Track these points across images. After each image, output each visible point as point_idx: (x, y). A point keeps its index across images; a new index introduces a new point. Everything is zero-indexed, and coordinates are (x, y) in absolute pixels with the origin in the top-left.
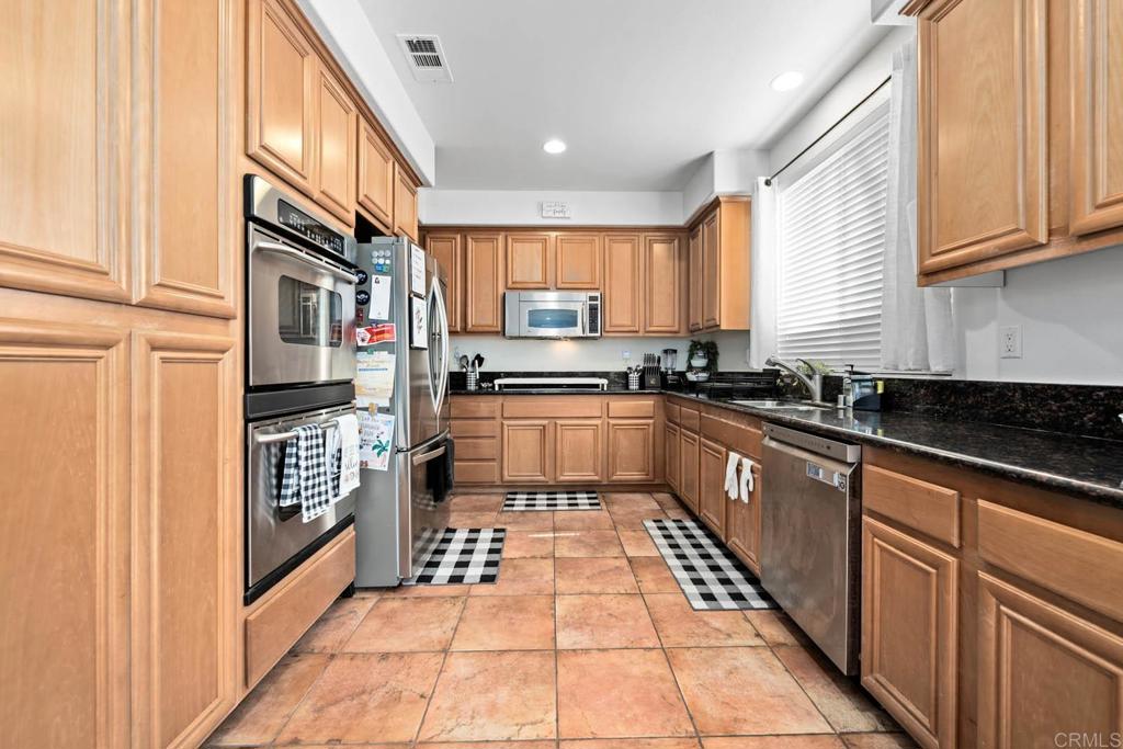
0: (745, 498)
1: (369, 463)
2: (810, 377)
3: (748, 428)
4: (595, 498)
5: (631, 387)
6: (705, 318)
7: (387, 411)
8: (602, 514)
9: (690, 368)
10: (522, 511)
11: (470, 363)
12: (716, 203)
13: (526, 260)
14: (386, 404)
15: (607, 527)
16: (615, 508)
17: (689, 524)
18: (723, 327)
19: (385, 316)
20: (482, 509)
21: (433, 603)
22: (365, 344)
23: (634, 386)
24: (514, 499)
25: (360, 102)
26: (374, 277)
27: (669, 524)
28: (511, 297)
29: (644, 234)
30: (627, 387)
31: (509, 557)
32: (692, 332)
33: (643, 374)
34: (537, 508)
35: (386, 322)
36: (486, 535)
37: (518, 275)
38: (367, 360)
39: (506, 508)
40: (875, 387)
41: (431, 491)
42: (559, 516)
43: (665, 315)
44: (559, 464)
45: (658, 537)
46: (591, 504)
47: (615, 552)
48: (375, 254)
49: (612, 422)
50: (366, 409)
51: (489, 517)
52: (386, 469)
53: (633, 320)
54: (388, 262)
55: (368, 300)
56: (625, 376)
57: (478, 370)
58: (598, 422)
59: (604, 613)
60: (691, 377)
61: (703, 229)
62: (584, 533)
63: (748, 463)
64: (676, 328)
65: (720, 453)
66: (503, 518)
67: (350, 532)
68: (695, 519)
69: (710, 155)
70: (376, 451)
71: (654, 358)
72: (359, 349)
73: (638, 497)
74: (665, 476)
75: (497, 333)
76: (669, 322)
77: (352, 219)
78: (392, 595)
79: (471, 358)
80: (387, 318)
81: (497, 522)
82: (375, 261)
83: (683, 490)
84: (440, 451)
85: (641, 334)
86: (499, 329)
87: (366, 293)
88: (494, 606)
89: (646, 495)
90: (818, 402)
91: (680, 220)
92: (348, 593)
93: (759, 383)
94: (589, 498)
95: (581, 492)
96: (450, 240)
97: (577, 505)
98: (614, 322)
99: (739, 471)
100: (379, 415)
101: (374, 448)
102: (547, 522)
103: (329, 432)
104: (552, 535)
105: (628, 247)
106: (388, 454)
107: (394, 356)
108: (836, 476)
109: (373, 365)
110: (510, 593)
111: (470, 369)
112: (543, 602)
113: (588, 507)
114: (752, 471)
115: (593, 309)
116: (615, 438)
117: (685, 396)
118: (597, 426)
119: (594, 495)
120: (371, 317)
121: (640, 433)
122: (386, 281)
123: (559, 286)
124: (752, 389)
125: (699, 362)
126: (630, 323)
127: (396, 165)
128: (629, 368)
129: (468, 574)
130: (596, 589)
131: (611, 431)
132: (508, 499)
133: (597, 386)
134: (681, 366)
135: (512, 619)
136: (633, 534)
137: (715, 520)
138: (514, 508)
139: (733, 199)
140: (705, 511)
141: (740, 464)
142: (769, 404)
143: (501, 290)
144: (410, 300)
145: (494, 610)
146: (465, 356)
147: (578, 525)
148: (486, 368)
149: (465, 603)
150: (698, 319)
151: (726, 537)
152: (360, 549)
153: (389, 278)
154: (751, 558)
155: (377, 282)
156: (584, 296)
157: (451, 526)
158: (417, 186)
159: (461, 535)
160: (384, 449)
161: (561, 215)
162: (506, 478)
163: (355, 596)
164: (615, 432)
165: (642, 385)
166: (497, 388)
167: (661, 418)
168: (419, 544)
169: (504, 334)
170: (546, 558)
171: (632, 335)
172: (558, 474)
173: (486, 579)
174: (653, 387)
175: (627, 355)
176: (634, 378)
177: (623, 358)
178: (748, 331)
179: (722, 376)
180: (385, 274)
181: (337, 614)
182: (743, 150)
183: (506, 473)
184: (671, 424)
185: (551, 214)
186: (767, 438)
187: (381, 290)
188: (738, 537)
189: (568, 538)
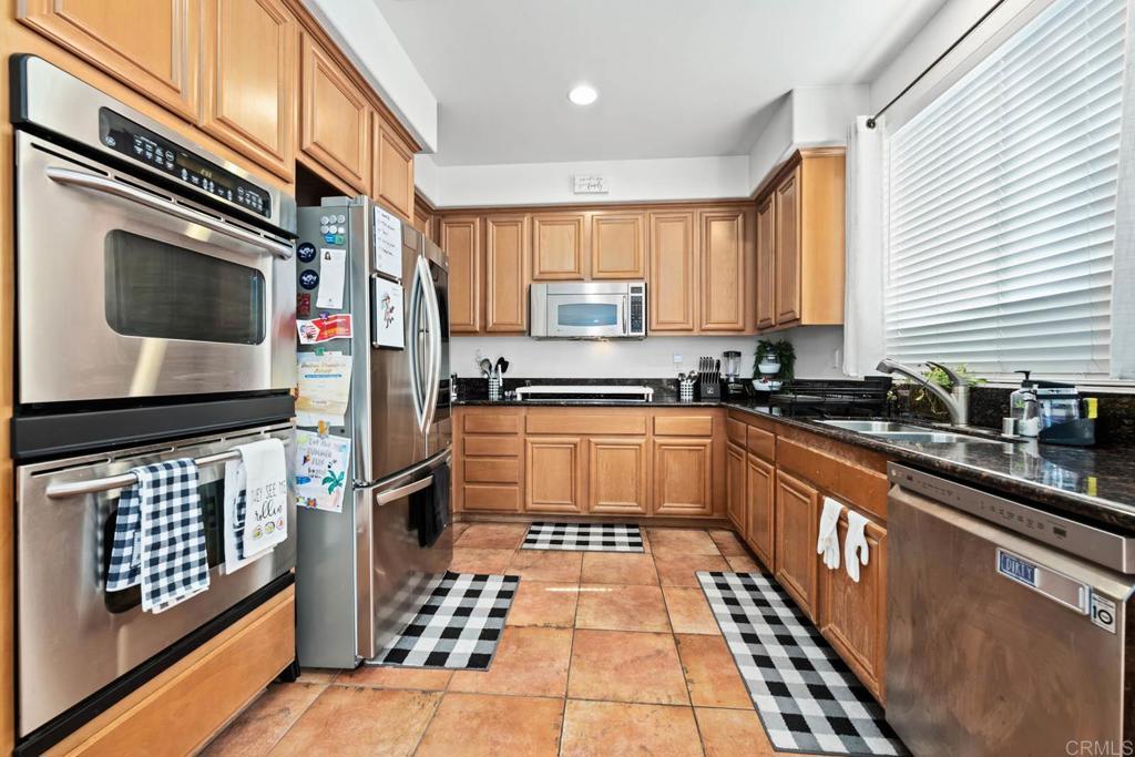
0: (854, 573)
1: (318, 501)
2: (949, 391)
3: (858, 467)
4: (637, 535)
5: (683, 398)
6: (779, 311)
7: (341, 432)
8: (642, 560)
9: (758, 375)
10: (546, 550)
11: (493, 369)
12: (796, 160)
13: (556, 247)
14: (340, 422)
15: (649, 581)
16: (662, 551)
17: (760, 581)
18: (805, 321)
19: (338, 304)
20: (495, 545)
21: (395, 702)
22: (312, 342)
23: (687, 396)
24: (538, 532)
25: (302, 13)
26: (323, 251)
27: (733, 580)
28: (539, 291)
29: (699, 210)
30: (679, 399)
31: (514, 623)
32: (760, 329)
33: (698, 382)
34: (564, 547)
35: (339, 311)
36: (494, 585)
37: (546, 264)
38: (315, 363)
39: (526, 546)
40: (1083, 408)
41: (416, 532)
42: (590, 559)
43: (725, 307)
44: (593, 490)
45: (716, 600)
46: (631, 544)
47: (656, 624)
48: (326, 220)
49: (659, 440)
50: (314, 429)
51: (502, 558)
52: (340, 510)
53: (686, 316)
54: (342, 230)
55: (317, 283)
56: (677, 383)
57: (501, 376)
58: (641, 440)
59: (635, 745)
60: (759, 385)
61: (779, 198)
62: (619, 588)
63: (857, 521)
64: (740, 325)
65: (808, 496)
66: (521, 559)
67: (288, 595)
68: (768, 575)
69: (788, 95)
70: (328, 485)
71: (712, 362)
72: (301, 348)
73: (691, 535)
74: (726, 509)
75: (521, 333)
76: (733, 318)
77: (290, 171)
78: (346, 681)
79: (494, 362)
80: (341, 307)
81: (512, 565)
82: (325, 229)
83: (751, 532)
84: (427, 481)
85: (695, 333)
86: (525, 328)
87: (314, 273)
88: (477, 714)
89: (703, 532)
90: (963, 426)
91: (746, 191)
92: (288, 676)
93: (860, 396)
94: (629, 535)
95: (621, 526)
96: (467, 224)
97: (613, 544)
98: (662, 319)
99: (841, 529)
100: (331, 436)
101: (324, 482)
102: (573, 568)
103: (230, 467)
104: (576, 589)
105: (680, 227)
106: (342, 489)
107: (350, 359)
108: (1083, 595)
109: (323, 369)
110: (504, 690)
111: (493, 375)
112: (548, 710)
113: (628, 548)
114: (866, 534)
115: (636, 303)
116: (662, 459)
117: (750, 410)
118: (640, 445)
119: (636, 531)
120: (319, 305)
121: (694, 456)
122: (339, 256)
123: (595, 275)
124: (852, 404)
125: (769, 367)
126: (681, 320)
127: (376, 116)
128: (681, 375)
129: (455, 651)
130: (625, 692)
131: (657, 452)
132: (532, 532)
133: (641, 396)
134: (746, 372)
135: (496, 743)
136: (682, 593)
137: (801, 589)
138: (537, 546)
139: (819, 152)
140: (783, 571)
141: (842, 518)
142: (877, 428)
143: (526, 284)
144: (372, 281)
145: (475, 723)
146: (487, 360)
147: (612, 575)
148: (510, 374)
149: (438, 704)
150: (769, 313)
151: (818, 618)
152: (301, 617)
153: (343, 253)
154: (865, 668)
155: (328, 258)
156: (624, 287)
157: (453, 570)
158: (414, 152)
159: (463, 584)
160: (338, 483)
161: (597, 189)
162: (530, 505)
163: (298, 680)
164: (663, 453)
165: (697, 395)
166: (519, 398)
167: (722, 438)
168: (386, 612)
169: (530, 334)
170: (564, 628)
171: (685, 333)
172: (592, 503)
173: (479, 661)
174: (710, 398)
175: (678, 359)
176: (687, 386)
177: (676, 361)
178: (840, 328)
179: (802, 386)
180: (339, 246)
181: (263, 713)
182: (834, 85)
183: (529, 500)
184: (733, 447)
185: (584, 189)
186: (896, 487)
187: (332, 268)
188: (839, 625)
189: (596, 595)
